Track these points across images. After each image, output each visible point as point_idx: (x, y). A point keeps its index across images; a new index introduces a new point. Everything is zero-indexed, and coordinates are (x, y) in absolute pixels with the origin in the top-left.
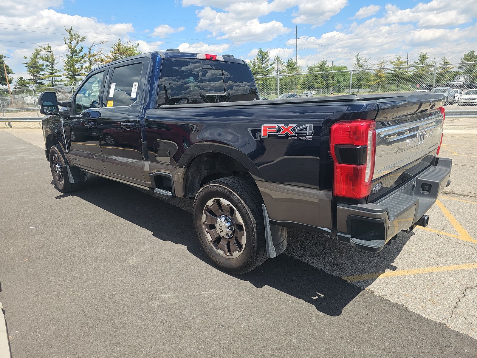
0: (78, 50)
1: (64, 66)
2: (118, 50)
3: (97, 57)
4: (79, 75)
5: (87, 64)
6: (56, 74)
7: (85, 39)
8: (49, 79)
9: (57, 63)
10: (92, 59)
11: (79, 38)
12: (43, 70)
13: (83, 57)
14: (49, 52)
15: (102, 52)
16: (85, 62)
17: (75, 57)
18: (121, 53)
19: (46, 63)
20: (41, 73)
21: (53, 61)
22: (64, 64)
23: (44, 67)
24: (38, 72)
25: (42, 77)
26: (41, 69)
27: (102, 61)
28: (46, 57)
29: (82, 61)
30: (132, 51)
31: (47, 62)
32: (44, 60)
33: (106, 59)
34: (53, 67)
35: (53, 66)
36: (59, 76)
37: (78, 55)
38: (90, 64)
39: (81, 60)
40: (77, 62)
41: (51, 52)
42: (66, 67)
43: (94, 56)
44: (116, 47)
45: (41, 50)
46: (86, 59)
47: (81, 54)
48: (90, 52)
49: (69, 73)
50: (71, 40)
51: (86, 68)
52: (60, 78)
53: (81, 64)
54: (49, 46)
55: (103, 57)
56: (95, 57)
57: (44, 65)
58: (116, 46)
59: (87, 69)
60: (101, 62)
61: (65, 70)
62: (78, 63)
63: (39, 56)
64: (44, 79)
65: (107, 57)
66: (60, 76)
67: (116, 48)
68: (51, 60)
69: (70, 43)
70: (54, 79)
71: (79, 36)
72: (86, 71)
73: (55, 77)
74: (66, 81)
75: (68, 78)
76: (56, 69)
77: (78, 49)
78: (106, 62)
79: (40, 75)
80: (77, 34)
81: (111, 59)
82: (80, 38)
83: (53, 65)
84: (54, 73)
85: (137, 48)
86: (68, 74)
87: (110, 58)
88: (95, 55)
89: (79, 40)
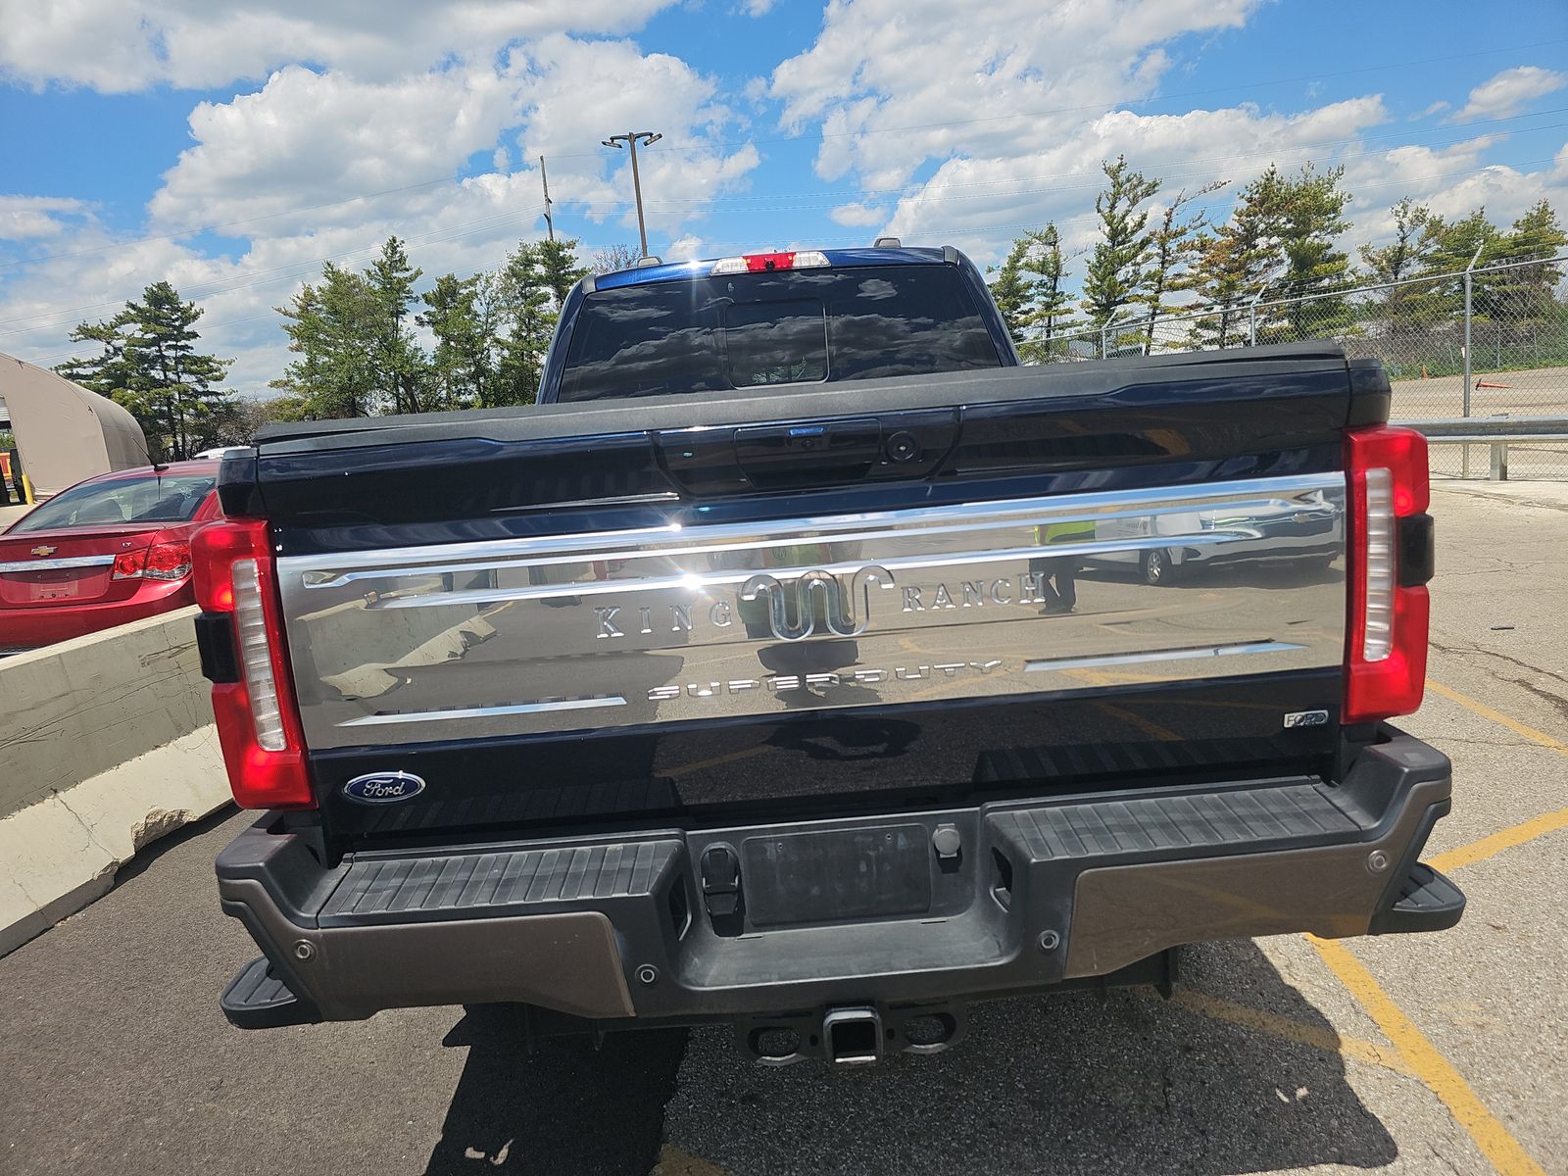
0: (1131, 225)
1: (1087, 280)
2: (1262, 203)
3: (1187, 238)
4: (1124, 301)
5: (1153, 266)
6: (1062, 307)
7: (1156, 188)
8: (1041, 323)
9: (1067, 275)
10: (1172, 245)
11: (1139, 189)
12: (1029, 299)
13: (1144, 243)
14: (1050, 244)
15: (1203, 220)
16: (1148, 258)
17: (1121, 247)
18: (1269, 212)
19: (1037, 277)
20: (1024, 307)
21: (1058, 268)
22: (1087, 275)
23: (1032, 291)
24: (1015, 306)
25: (1022, 317)
26: (1023, 297)
27: (1203, 248)
28: (1041, 260)
29: (1139, 259)
30: (1315, 198)
31: (1042, 273)
32: (1033, 270)
33: (1220, 238)
34: (1054, 289)
35: (1055, 284)
36: (1066, 313)
37: (1129, 241)
38: (1163, 263)
39: (1135, 255)
40: (1122, 262)
41: (1056, 243)
42: (1091, 282)
43: (1176, 235)
44: (1257, 192)
45: (1030, 243)
46: (1153, 249)
47: (1137, 238)
48: (1167, 225)
49: (1094, 299)
50: (1116, 197)
51: (1149, 276)
52: (1067, 318)
53: (1133, 268)
54: (1051, 229)
55: (1212, 235)
56: (1182, 239)
57: (1032, 285)
58: (1255, 191)
59: (1152, 280)
60: (1201, 251)
61: (1086, 290)
62: (1127, 264)
63: (1023, 261)
64: (1026, 324)
65: (1223, 232)
66: (1069, 311)
67: (1254, 196)
68: (1052, 270)
69: (1113, 207)
70: (1052, 322)
71: (1141, 183)
72: (1146, 288)
73: (1058, 317)
74: (1085, 325)
75: (1092, 314)
76: (1063, 293)
77: (1131, 222)
78: (1220, 248)
79: (1019, 315)
80: (1135, 175)
81: (1233, 236)
82: (1144, 186)
83: (1055, 282)
84: (1056, 304)
85: (1337, 182)
86: (1093, 302)
87: (1233, 233)
88: (1183, 233)
89: (1140, 193)
